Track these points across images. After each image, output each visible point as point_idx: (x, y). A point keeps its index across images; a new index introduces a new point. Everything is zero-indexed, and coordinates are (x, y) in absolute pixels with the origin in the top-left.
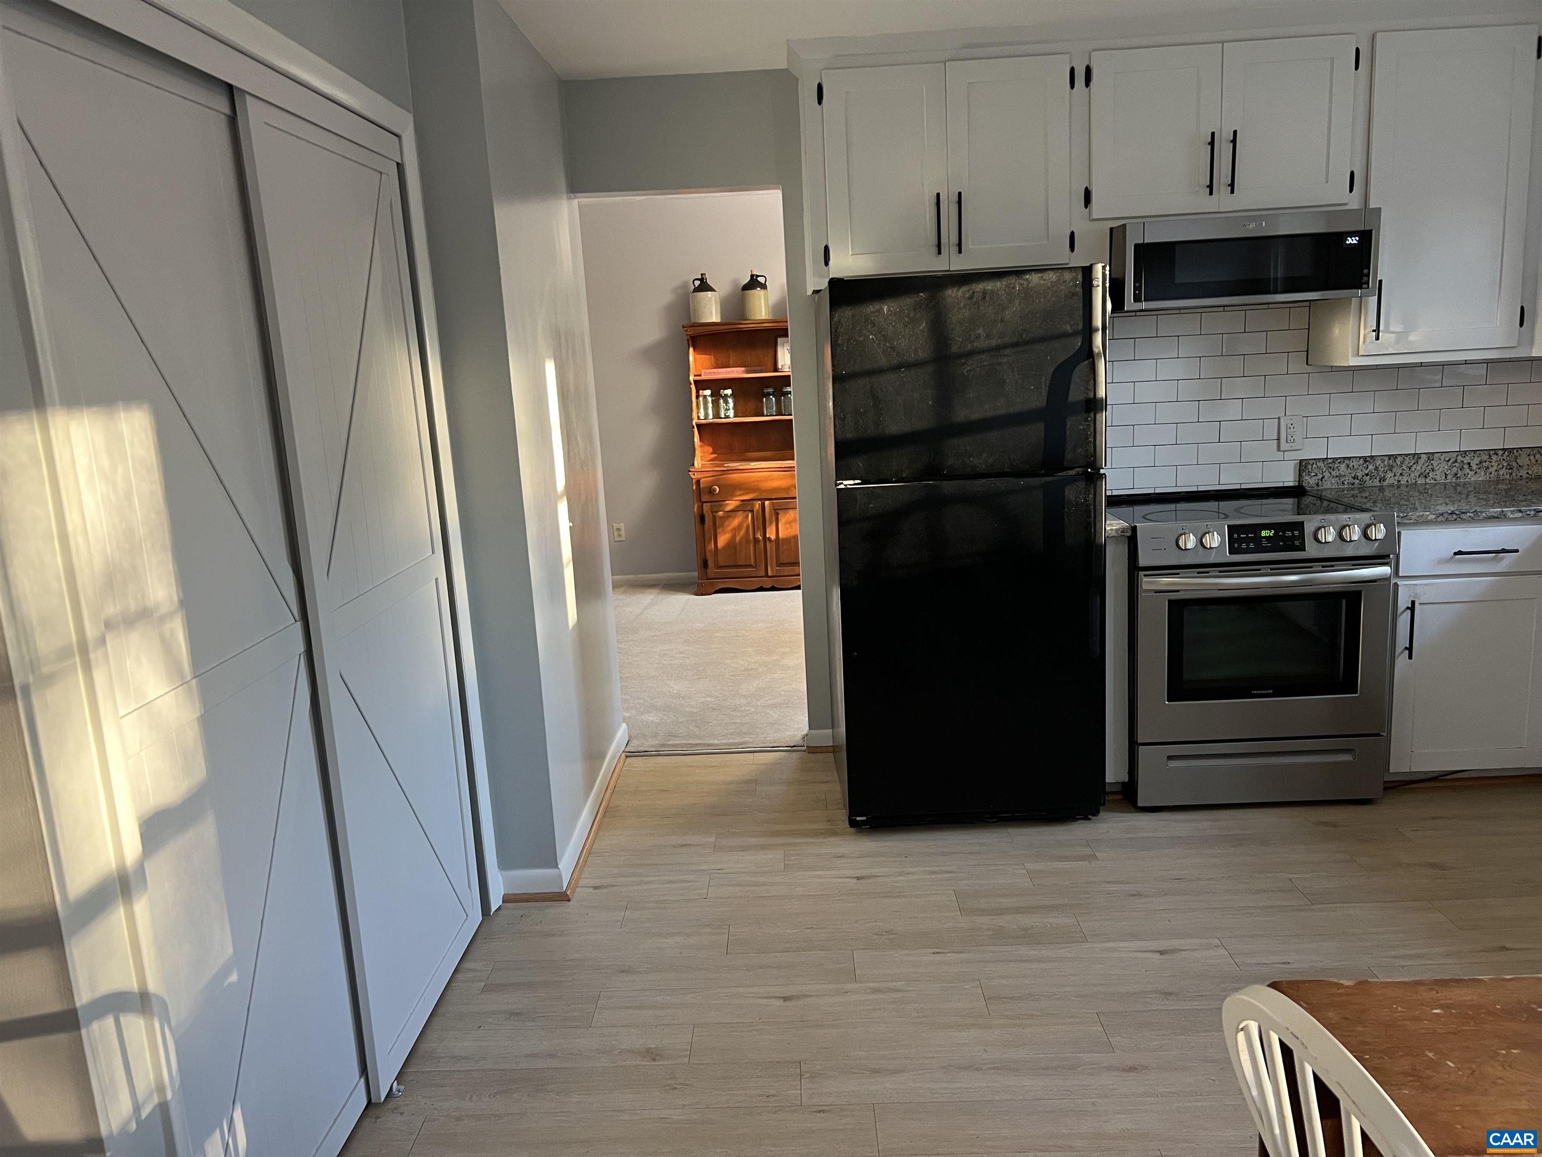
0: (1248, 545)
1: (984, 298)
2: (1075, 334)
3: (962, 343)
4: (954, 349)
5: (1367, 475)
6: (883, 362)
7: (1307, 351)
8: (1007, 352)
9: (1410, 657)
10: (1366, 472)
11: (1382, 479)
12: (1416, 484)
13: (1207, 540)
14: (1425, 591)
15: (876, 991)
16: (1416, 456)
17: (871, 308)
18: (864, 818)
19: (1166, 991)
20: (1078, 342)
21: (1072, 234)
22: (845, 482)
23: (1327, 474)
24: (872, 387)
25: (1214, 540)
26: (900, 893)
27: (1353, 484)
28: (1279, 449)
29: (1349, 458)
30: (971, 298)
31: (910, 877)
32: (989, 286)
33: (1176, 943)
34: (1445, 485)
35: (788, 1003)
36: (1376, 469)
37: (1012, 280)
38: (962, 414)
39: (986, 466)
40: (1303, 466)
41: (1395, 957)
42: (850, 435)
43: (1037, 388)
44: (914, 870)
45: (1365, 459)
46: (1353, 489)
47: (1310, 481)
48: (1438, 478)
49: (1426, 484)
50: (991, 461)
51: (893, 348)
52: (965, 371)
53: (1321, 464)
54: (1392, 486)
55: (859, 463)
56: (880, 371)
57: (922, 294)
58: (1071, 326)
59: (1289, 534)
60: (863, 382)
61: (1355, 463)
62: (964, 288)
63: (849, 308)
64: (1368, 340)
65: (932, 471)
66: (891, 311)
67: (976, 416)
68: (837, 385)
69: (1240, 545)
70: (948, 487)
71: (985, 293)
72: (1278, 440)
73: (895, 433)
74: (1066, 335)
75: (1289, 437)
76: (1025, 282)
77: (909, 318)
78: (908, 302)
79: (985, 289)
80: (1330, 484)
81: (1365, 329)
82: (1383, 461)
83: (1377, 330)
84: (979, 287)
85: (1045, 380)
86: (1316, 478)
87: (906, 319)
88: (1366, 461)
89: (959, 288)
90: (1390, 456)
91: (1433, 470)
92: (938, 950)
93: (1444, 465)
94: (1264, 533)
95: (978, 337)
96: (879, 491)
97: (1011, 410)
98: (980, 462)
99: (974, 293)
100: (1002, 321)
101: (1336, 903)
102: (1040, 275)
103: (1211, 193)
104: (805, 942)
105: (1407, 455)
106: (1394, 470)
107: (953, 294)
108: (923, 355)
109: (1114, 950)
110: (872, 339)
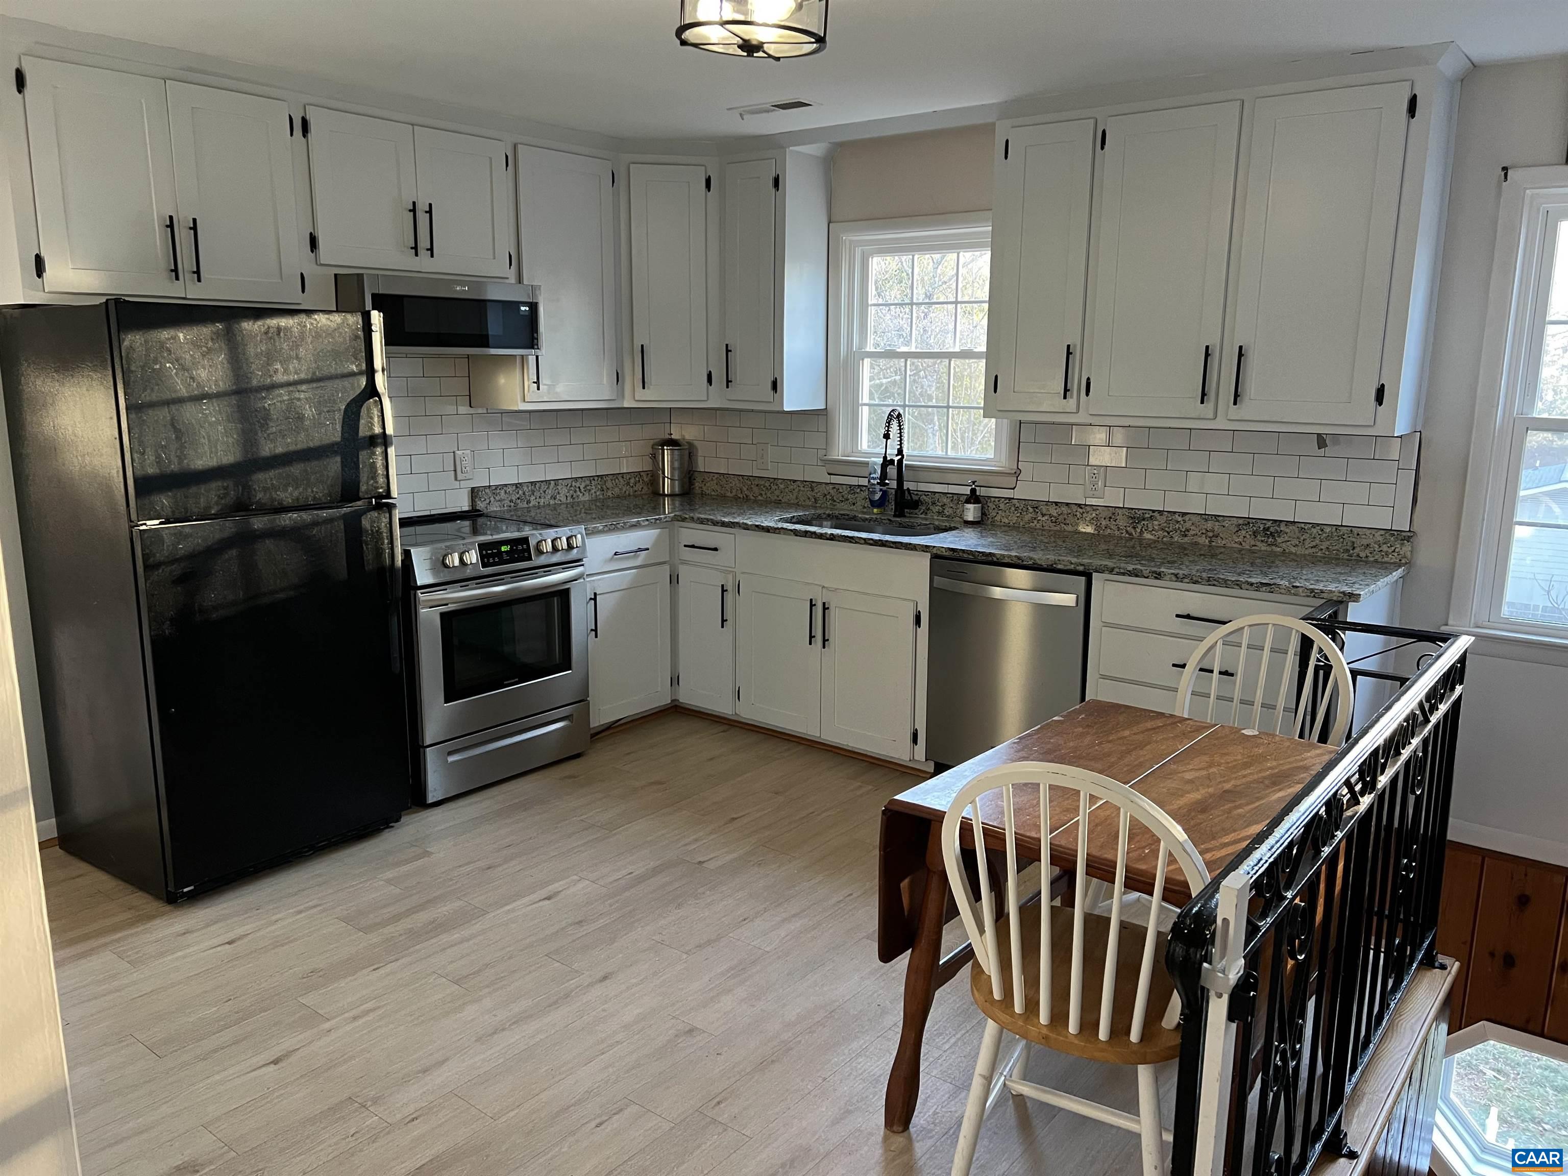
0: (494, 559)
1: (279, 334)
2: (361, 373)
3: (261, 376)
4: (255, 382)
5: (519, 498)
6: (183, 392)
7: (470, 396)
8: (304, 387)
9: (596, 637)
10: (518, 496)
11: (529, 502)
12: (549, 505)
13: (467, 558)
14: (601, 584)
15: (355, 1018)
16: (548, 482)
17: (165, 334)
18: (191, 888)
19: (576, 921)
20: (363, 381)
21: (302, 275)
22: (149, 523)
23: (492, 499)
24: (173, 419)
25: (473, 557)
26: (289, 937)
27: (510, 506)
28: (456, 479)
29: (506, 485)
30: (266, 333)
31: (279, 925)
32: (283, 322)
33: (552, 888)
34: (567, 504)
35: (281, 1065)
36: (524, 494)
37: (303, 318)
38: (267, 449)
39: (292, 499)
40: (474, 493)
41: (685, 845)
42: (152, 470)
43: (332, 424)
44: (278, 916)
45: (516, 485)
46: (511, 511)
47: (481, 505)
48: (562, 499)
49: (555, 504)
50: (296, 494)
51: (192, 378)
52: (266, 405)
53: (487, 491)
54: (534, 506)
55: (164, 501)
56: (180, 401)
57: (218, 325)
58: (356, 366)
59: (520, 547)
60: (163, 414)
61: (510, 489)
62: (260, 323)
63: (141, 333)
64: (531, 390)
65: (242, 507)
66: (188, 339)
67: (280, 450)
68: (133, 416)
69: (488, 560)
70: (258, 523)
71: (279, 330)
72: (455, 471)
73: (200, 467)
74: (353, 374)
75: (464, 468)
76: (315, 322)
77: (207, 348)
78: (205, 331)
79: (278, 325)
80: (495, 508)
81: (528, 380)
82: (528, 487)
83: (537, 382)
84: (274, 322)
85: (339, 417)
86: (485, 502)
87: (204, 349)
88: (517, 487)
89: (255, 322)
90: (532, 483)
91: (559, 493)
92: (375, 967)
93: (564, 489)
94: (504, 549)
95: (276, 371)
96: (187, 530)
97: (311, 445)
98: (287, 496)
99: (269, 328)
100: (297, 358)
101: (624, 825)
102: (327, 316)
103: (417, 255)
104: (237, 1013)
105: (542, 482)
106: (535, 494)
107: (249, 326)
108: (222, 386)
109: (513, 910)
110: (170, 367)
